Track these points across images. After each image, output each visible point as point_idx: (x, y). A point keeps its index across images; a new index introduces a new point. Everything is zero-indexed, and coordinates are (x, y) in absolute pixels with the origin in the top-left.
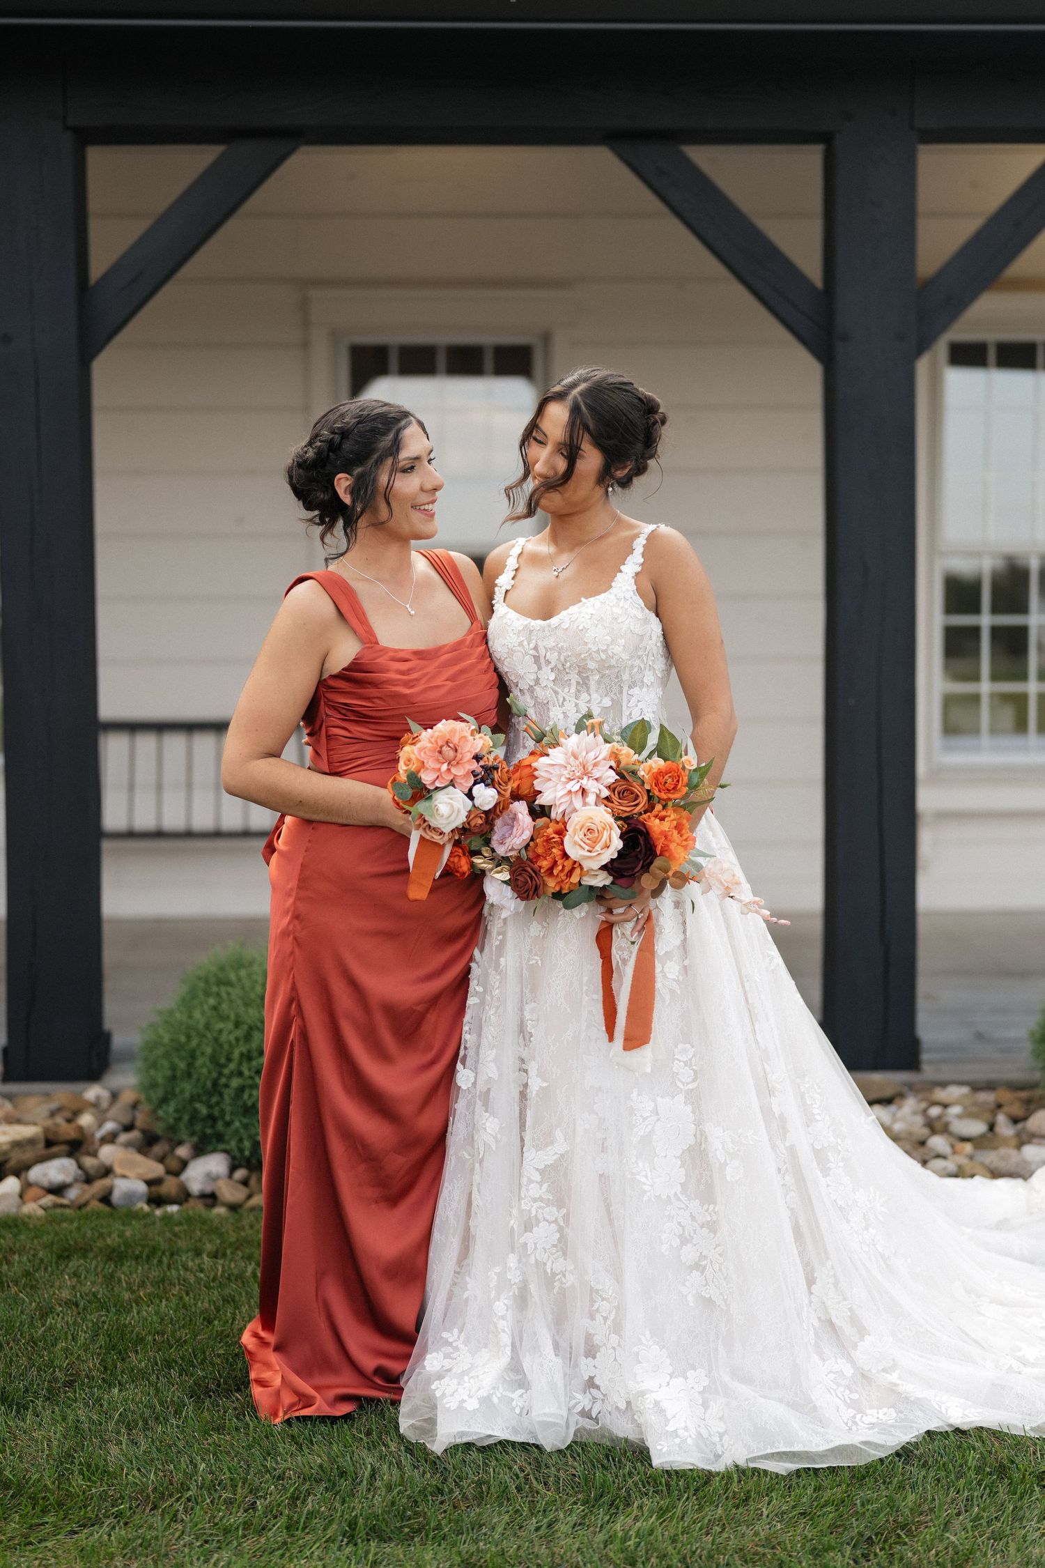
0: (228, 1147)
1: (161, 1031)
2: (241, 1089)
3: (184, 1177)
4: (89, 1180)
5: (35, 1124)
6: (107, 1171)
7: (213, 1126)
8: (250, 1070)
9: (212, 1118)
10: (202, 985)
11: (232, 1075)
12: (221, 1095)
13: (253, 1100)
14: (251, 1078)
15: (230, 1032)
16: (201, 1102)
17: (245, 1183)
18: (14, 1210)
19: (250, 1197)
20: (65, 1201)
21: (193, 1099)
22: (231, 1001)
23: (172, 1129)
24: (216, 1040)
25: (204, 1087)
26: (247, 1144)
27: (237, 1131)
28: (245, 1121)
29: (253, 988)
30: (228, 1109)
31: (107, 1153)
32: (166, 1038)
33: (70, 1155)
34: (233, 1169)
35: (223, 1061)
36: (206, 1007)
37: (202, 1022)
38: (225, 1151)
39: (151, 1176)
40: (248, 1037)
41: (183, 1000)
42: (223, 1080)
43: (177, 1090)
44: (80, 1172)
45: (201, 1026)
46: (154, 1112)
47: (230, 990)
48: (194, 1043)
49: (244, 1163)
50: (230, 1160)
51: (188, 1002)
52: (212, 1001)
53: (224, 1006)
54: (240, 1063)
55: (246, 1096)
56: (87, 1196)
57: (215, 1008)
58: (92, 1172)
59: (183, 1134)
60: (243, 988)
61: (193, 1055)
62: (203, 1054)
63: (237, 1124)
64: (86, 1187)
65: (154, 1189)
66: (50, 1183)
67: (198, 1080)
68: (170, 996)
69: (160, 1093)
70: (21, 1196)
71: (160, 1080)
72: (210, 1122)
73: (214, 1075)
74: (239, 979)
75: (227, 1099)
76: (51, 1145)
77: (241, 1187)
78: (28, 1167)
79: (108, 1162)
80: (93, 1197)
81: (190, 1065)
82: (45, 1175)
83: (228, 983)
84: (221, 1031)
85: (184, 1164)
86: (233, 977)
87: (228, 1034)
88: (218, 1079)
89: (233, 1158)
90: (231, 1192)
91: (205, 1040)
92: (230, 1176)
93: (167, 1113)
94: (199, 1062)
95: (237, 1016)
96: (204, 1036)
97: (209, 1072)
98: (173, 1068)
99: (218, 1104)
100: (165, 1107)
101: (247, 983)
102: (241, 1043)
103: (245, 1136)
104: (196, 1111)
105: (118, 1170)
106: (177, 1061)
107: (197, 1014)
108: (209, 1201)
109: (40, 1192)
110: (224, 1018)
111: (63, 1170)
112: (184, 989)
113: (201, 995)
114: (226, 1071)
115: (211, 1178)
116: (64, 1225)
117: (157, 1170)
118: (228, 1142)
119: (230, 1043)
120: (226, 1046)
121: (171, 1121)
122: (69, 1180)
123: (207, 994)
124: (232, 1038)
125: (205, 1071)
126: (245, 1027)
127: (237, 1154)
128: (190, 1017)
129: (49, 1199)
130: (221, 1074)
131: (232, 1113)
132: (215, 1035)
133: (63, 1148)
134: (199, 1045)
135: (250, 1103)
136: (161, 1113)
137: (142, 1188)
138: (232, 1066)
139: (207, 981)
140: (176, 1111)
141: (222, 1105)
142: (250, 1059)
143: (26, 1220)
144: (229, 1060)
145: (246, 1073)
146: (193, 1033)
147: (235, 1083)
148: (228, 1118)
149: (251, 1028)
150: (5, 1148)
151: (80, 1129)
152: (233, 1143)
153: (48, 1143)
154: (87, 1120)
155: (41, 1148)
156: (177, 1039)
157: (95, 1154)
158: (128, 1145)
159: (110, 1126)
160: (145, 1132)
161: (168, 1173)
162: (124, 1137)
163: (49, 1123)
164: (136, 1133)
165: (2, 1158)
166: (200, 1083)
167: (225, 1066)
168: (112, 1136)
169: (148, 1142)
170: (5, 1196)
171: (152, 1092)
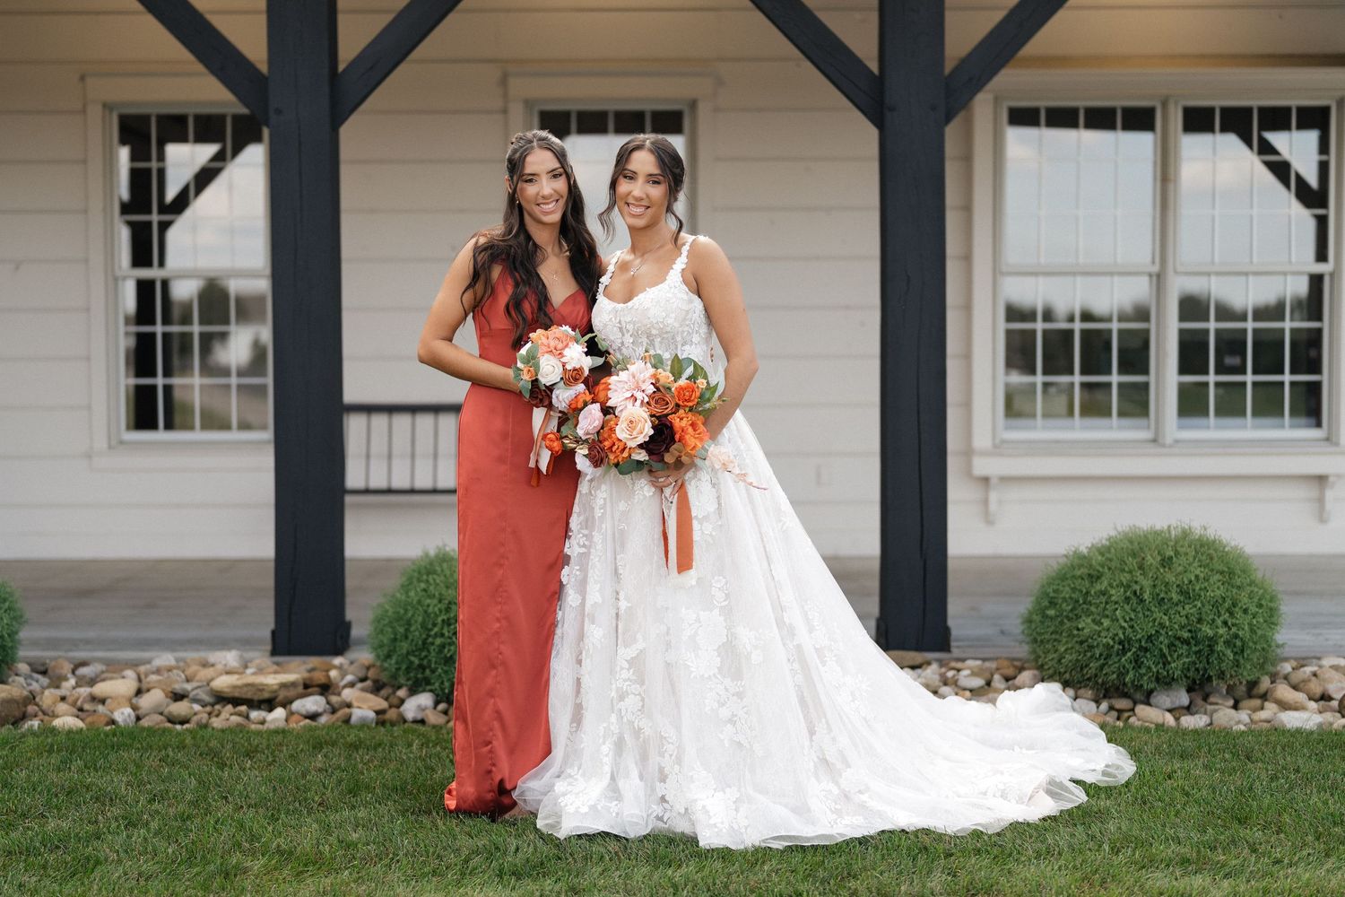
0: (433, 687)
1: (387, 607)
2: (443, 646)
3: (402, 709)
4: (334, 711)
5: (296, 673)
6: (349, 706)
7: (423, 673)
8: (449, 632)
9: (422, 668)
10: (416, 574)
11: (436, 636)
12: (429, 651)
14: (450, 638)
15: (435, 605)
16: (415, 656)
17: (445, 712)
18: (281, 728)
19: (448, 722)
20: (317, 725)
21: (408, 653)
22: (436, 585)
23: (394, 677)
24: (426, 612)
25: (416, 645)
26: (447, 684)
27: (440, 675)
28: (445, 668)
30: (433, 660)
31: (348, 694)
32: (390, 613)
33: (322, 694)
34: (437, 703)
35: (430, 626)
36: (418, 589)
37: (416, 599)
38: (431, 691)
39: (378, 708)
40: (448, 609)
41: (402, 586)
42: (430, 640)
43: (398, 649)
44: (328, 706)
45: (415, 602)
46: (380, 667)
47: (435, 576)
48: (410, 615)
49: (445, 699)
50: (435, 697)
51: (406, 588)
52: (423, 585)
53: (432, 588)
54: (442, 628)
55: (446, 650)
56: (333, 721)
57: (425, 590)
58: (336, 706)
59: (402, 680)
60: (445, 576)
61: (409, 623)
62: (416, 622)
63: (440, 670)
64: (331, 716)
65: (380, 716)
66: (308, 712)
67: (412, 640)
68: (392, 585)
69: (386, 650)
70: (287, 720)
71: (385, 641)
72: (421, 670)
73: (424, 636)
74: (442, 571)
75: (433, 654)
76: (308, 687)
77: (442, 715)
78: (291, 702)
79: (348, 700)
80: (337, 720)
81: (407, 630)
82: (304, 706)
83: (435, 572)
84: (428, 606)
85: (402, 701)
86: (438, 569)
88: (426, 639)
89: (437, 695)
90: (434, 718)
91: (417, 612)
92: (435, 708)
93: (390, 664)
94: (412, 629)
95: (440, 594)
96: (417, 609)
97: (421, 635)
98: (395, 633)
99: (426, 656)
100: (388, 660)
101: (448, 573)
102: (443, 613)
103: (445, 680)
104: (412, 663)
105: (355, 704)
106: (397, 628)
107: (412, 595)
108: (419, 725)
109: (302, 718)
110: (431, 597)
111: (316, 703)
113: (415, 580)
114: (432, 633)
115: (422, 709)
117: (383, 704)
118: (433, 685)
119: (435, 614)
120: (432, 616)
121: (394, 670)
122: (320, 710)
123: (419, 581)
124: (436, 609)
125: (417, 633)
126: (447, 602)
127: (440, 693)
128: (408, 597)
129: (306, 723)
130: (429, 636)
131: (436, 663)
132: (425, 608)
133: (316, 689)
134: (413, 616)
135: (448, 655)
136: (386, 665)
137: (372, 715)
139: (419, 573)
140: (397, 663)
141: (430, 658)
142: (449, 625)
145: (447, 634)
146: (409, 608)
147: (438, 641)
148: (433, 666)
149: (450, 603)
150: (275, 687)
151: (328, 677)
152: (437, 685)
153: (306, 686)
154: (333, 673)
155: (300, 689)
156: (398, 613)
157: (339, 694)
158: (363, 690)
159: (349, 678)
160: (376, 682)
161: (391, 707)
162: (360, 685)
163: (306, 675)
164: (369, 683)
165: (273, 695)
166: (414, 643)
167: (431, 630)
168: (352, 685)
169: (377, 688)
170: (274, 720)
171: (379, 650)
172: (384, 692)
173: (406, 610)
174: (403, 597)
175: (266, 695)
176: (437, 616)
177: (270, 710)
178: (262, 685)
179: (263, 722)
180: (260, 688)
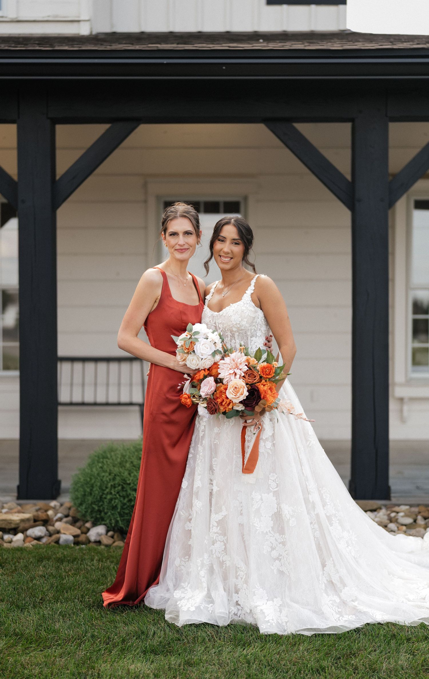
0: (106, 523)
1: (80, 477)
2: (111, 499)
3: (88, 534)
4: (50, 535)
5: (30, 513)
6: (58, 532)
7: (100, 515)
8: (115, 492)
9: (100, 511)
10: (97, 458)
11: (108, 493)
12: (103, 502)
13: (116, 504)
14: (115, 495)
15: (107, 477)
16: (96, 505)
17: (112, 537)
18: (21, 546)
19: (114, 542)
20: (41, 543)
21: (92, 503)
22: (108, 465)
23: (84, 516)
24: (102, 480)
25: (97, 498)
26: (113, 521)
27: (109, 516)
28: (113, 512)
29: (116, 459)
30: (106, 507)
31: (58, 525)
32: (82, 480)
33: (44, 525)
34: (107, 531)
35: (104, 488)
36: (98, 467)
37: (96, 472)
38: (105, 524)
39: (75, 534)
40: (114, 479)
41: (89, 465)
42: (104, 496)
43: (86, 500)
44: (47, 532)
45: (96, 475)
46: (77, 509)
47: (107, 460)
48: (93, 481)
49: (112, 529)
50: (106, 528)
51: (91, 466)
52: (100, 465)
53: (105, 467)
54: (111, 489)
55: (113, 502)
56: (50, 541)
57: (101, 467)
58: (52, 532)
59: (88, 518)
60: (113, 460)
61: (92, 486)
62: (96, 485)
63: (109, 513)
64: (49, 538)
65: (76, 539)
66: (35, 536)
67: (94, 496)
68: (84, 464)
69: (79, 501)
70: (24, 541)
71: (79, 496)
72: (99, 513)
73: (101, 494)
75: (106, 504)
76: (36, 521)
77: (111, 539)
78: (27, 530)
79: (58, 529)
80: (52, 541)
81: (91, 490)
82: (33, 533)
83: (107, 458)
84: (103, 476)
85: (88, 530)
86: (109, 456)
87: (106, 477)
88: (102, 495)
89: (108, 527)
90: (106, 540)
91: (97, 480)
92: (107, 534)
93: (82, 509)
94: (94, 489)
95: (110, 470)
96: (97, 478)
97: (99, 493)
98: (85, 491)
99: (102, 505)
100: (81, 507)
101: (114, 458)
102: (112, 481)
103: (112, 518)
104: (93, 508)
105: (62, 531)
106: (86, 488)
107: (94, 470)
108: (98, 544)
109: (33, 539)
110: (105, 471)
111: (40, 531)
112: (89, 461)
113: (96, 462)
114: (105, 492)
115: (99, 535)
116: (40, 550)
117: (78, 532)
118: (105, 521)
119: (107, 481)
120: (105, 482)
121: (84, 512)
122: (43, 535)
123: (98, 462)
124: (108, 479)
125: (97, 492)
126: (113, 475)
127: (109, 525)
128: (92, 471)
129: (35, 542)
130: (103, 494)
132: (101, 478)
133: (40, 522)
134: (95, 482)
135: (114, 505)
136: (79, 509)
137: (71, 538)
138: (108, 490)
139: (98, 457)
140: (85, 508)
141: (104, 506)
143: (26, 548)
144: (107, 488)
145: (113, 493)
146: (92, 477)
147: (109, 497)
148: (106, 511)
149: (115, 475)
150: (18, 522)
151: (48, 515)
152: (108, 521)
153: (35, 521)
154: (50, 513)
155: (32, 523)
156: (87, 480)
157: (53, 525)
158: (66, 522)
159: (59, 515)
160: (73, 517)
161: (82, 533)
162: (65, 520)
163: (35, 513)
164: (70, 519)
165: (17, 526)
166: (95, 497)
167: (104, 490)
168: (60, 520)
169: (74, 522)
170: (17, 541)
171: (76, 501)
172: (78, 524)
173: (91, 479)
174: (89, 471)
175: (13, 526)
176: (108, 482)
177: (15, 534)
178: (11, 520)
179: (10, 542)
180: (10, 522)
